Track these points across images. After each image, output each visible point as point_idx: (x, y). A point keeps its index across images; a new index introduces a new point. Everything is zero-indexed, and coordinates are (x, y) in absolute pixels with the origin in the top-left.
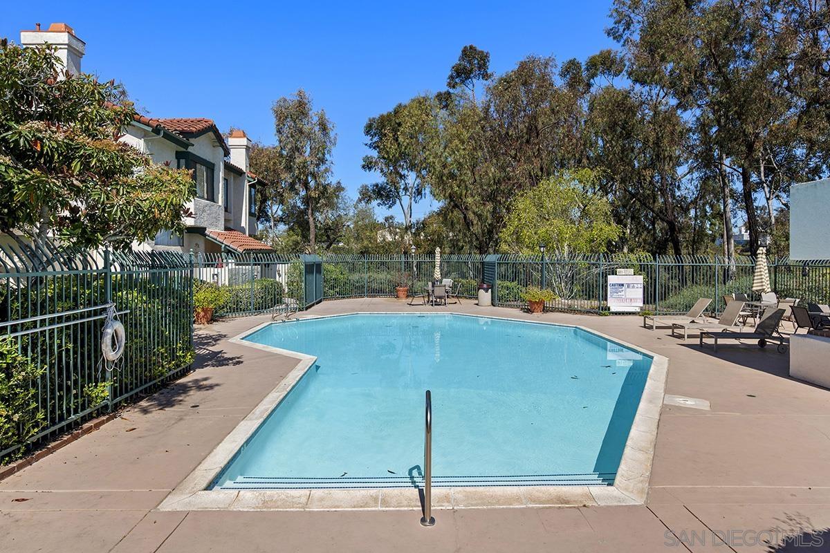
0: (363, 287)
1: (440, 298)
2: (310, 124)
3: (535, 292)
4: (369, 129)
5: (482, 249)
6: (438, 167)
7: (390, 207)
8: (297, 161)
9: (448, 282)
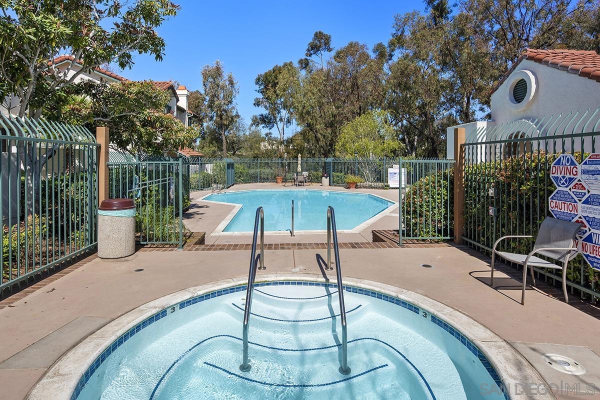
0: (257, 177)
1: (301, 182)
2: (224, 81)
3: (351, 178)
4: (258, 81)
5: (326, 156)
6: (300, 108)
7: (270, 129)
8: (216, 103)
9: (305, 173)
